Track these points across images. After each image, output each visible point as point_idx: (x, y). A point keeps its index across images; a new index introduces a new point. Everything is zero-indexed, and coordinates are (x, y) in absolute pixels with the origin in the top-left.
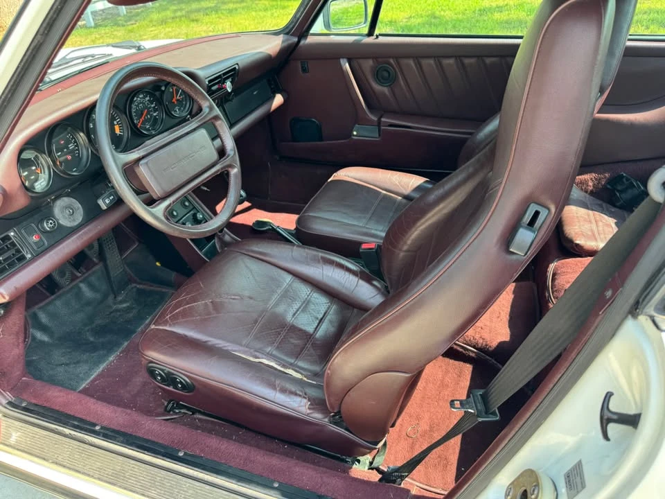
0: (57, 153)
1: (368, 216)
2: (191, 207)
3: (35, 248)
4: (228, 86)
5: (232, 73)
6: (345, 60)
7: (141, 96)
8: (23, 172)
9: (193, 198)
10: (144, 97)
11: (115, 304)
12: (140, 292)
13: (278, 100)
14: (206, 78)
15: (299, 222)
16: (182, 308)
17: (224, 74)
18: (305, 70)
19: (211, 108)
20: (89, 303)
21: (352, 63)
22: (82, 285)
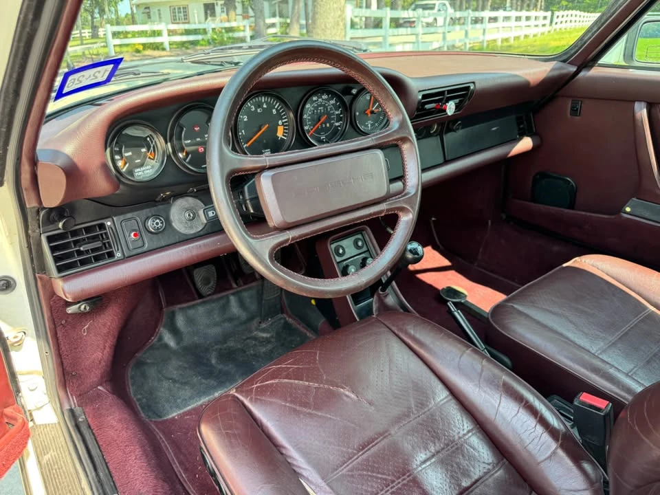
0: (186, 139)
1: (612, 339)
2: (365, 249)
3: (131, 247)
4: (451, 108)
5: (462, 93)
6: (643, 104)
7: (325, 97)
8: (126, 152)
9: (370, 238)
10: (328, 100)
11: (257, 329)
12: (287, 326)
13: (526, 144)
14: (420, 91)
15: (497, 309)
16: (277, 381)
17: (450, 92)
18: (575, 111)
19: (403, 124)
20: (230, 320)
21: (653, 110)
22: (232, 298)
